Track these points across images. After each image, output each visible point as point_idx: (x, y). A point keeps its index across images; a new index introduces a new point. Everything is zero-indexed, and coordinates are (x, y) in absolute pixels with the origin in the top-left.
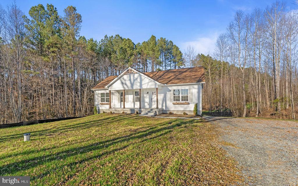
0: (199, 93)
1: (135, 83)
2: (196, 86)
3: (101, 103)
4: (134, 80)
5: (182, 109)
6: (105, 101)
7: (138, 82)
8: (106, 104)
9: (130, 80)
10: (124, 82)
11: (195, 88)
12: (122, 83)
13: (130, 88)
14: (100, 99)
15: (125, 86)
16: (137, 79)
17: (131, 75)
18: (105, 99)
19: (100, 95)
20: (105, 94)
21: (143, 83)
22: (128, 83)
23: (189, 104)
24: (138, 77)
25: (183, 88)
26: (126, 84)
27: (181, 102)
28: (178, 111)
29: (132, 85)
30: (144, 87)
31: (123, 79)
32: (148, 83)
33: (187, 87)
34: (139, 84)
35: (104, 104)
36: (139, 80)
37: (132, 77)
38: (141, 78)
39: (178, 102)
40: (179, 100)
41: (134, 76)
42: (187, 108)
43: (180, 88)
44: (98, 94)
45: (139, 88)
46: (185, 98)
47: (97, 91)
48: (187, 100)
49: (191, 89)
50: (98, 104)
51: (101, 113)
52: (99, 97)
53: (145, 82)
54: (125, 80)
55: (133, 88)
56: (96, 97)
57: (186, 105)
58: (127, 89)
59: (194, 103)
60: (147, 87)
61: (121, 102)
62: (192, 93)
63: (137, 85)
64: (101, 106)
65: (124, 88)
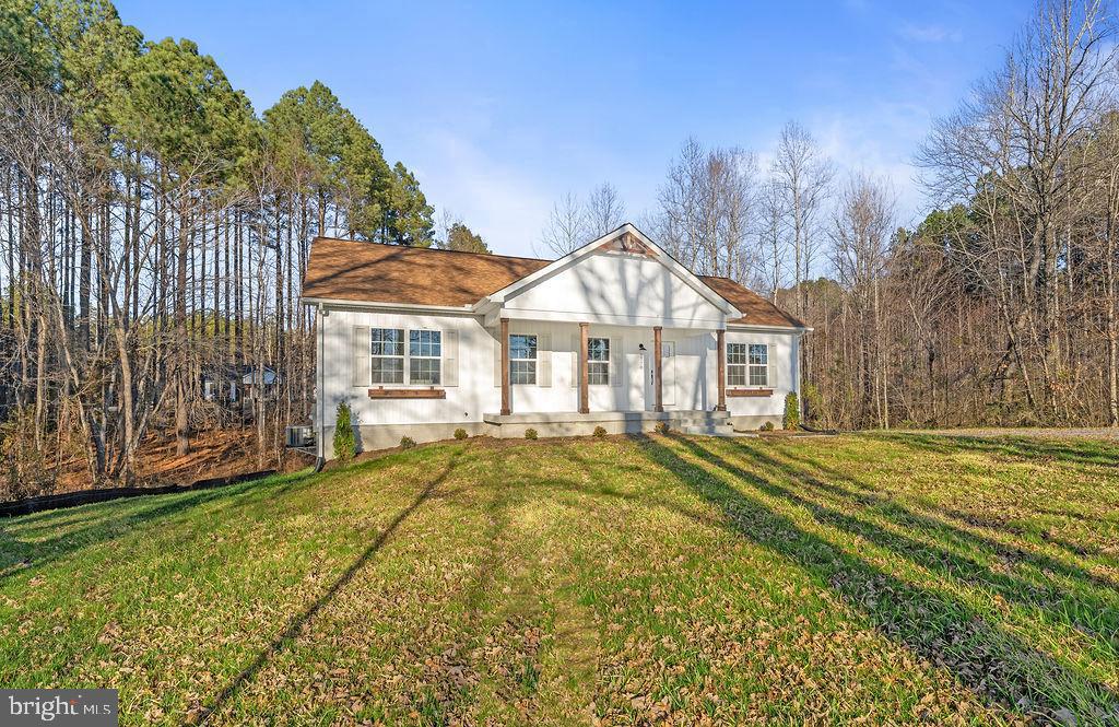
0: (792, 356)
1: (643, 299)
2: (787, 338)
3: (376, 387)
4: (641, 286)
5: (753, 412)
6: (407, 377)
7: (657, 295)
8: (416, 392)
9: (623, 282)
11: (785, 344)
12: (586, 289)
13: (624, 320)
14: (366, 360)
15: (601, 307)
16: (651, 282)
17: (628, 261)
18: (407, 364)
19: (367, 340)
20: (407, 334)
21: (676, 303)
22: (613, 292)
23: (771, 392)
24: (657, 276)
25: (757, 339)
26: (602, 297)
27: (748, 387)
29: (633, 305)
30: (682, 318)
31: (591, 271)
32: (696, 306)
33: (765, 339)
34: (659, 306)
35: (403, 395)
36: (659, 288)
37: (631, 271)
38: (670, 280)
39: (740, 387)
40: (742, 382)
41: (639, 267)
42: (762, 408)
43: (748, 339)
44: (351, 332)
45: (659, 322)
46: (759, 375)
47: (343, 316)
48: (764, 383)
49: (773, 346)
50: (346, 393)
51: (366, 448)
52: (361, 353)
53: (685, 303)
54: (601, 279)
55: (634, 322)
56: (331, 346)
57: (762, 400)
58: (608, 320)
59: (783, 390)
60: (691, 323)
61: (514, 386)
62: (775, 357)
63: (651, 309)
64: (371, 407)
65: (596, 314)
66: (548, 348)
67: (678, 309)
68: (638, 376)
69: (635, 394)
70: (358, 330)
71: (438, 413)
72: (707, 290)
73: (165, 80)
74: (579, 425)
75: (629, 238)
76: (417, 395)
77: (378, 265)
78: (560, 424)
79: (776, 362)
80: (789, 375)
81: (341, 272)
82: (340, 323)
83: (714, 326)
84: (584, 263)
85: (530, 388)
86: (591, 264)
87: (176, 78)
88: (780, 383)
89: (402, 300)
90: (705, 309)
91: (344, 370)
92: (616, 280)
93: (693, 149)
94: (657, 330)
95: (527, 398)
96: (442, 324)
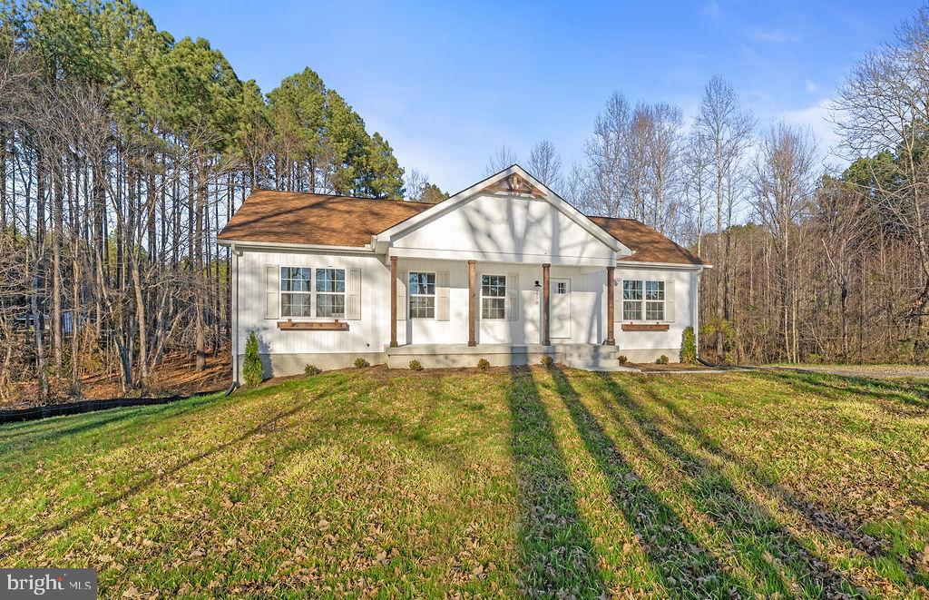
0: (691, 293)
1: (530, 237)
2: (685, 275)
3: (285, 319)
4: (529, 225)
5: (649, 345)
6: (313, 311)
7: (545, 234)
8: (321, 324)
9: (510, 221)
10: (479, 222)
11: (683, 281)
12: (473, 229)
13: (512, 258)
14: (276, 296)
15: (487, 245)
16: (539, 221)
17: (515, 200)
18: (313, 300)
19: (277, 278)
20: (314, 272)
21: (565, 240)
22: (500, 231)
23: (667, 327)
24: (545, 215)
25: (654, 276)
26: (489, 236)
27: (644, 321)
28: (638, 352)
29: (519, 243)
30: (570, 256)
31: (478, 211)
32: (584, 244)
33: (663, 276)
34: (546, 244)
35: (309, 327)
36: (548, 226)
37: (518, 211)
38: (558, 219)
39: (636, 322)
40: (639, 316)
41: (527, 207)
42: (659, 342)
43: (644, 276)
44: (262, 270)
45: (547, 260)
46: (656, 311)
47: (255, 256)
48: (661, 317)
49: (670, 282)
50: (258, 326)
51: (276, 374)
52: (271, 290)
53: (574, 241)
54: (488, 219)
55: (522, 260)
56: (245, 283)
57: (658, 334)
58: (495, 258)
59: (680, 325)
60: (579, 261)
61: (413, 319)
62: (673, 294)
63: (539, 247)
64: (280, 338)
65: (483, 253)
66: (447, 285)
67: (567, 247)
68: (534, 311)
69: (530, 328)
70: (268, 269)
71: (341, 344)
72: (596, 228)
73: (180, 70)
74: (466, 356)
75: (515, 179)
76: (321, 327)
77: (301, 212)
78: (446, 356)
79: (674, 297)
80: (686, 311)
81: (263, 218)
82: (253, 263)
83: (604, 263)
84: (472, 204)
85: (428, 322)
86: (479, 204)
87: (189, 68)
88: (677, 319)
89: (308, 241)
90: (594, 247)
91: (256, 305)
92: (503, 220)
93: (618, 104)
94: (546, 267)
95: (425, 331)
96: (347, 263)
